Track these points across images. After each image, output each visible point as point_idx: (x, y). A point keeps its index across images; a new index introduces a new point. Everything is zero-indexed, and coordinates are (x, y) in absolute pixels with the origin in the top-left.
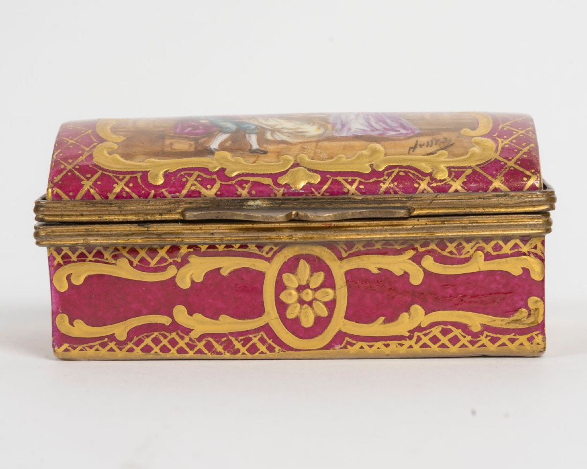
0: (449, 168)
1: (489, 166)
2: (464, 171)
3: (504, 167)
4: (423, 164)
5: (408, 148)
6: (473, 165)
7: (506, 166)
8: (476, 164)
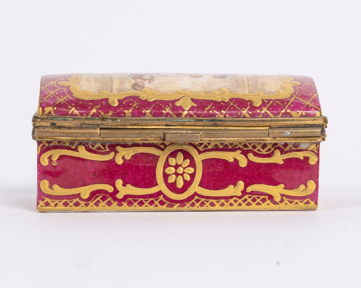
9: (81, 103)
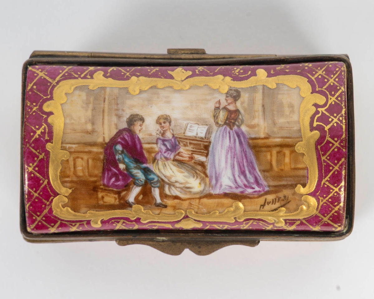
0: (285, 220)
1: (312, 219)
2: (295, 222)
3: (321, 221)
4: (270, 218)
5: (260, 206)
6: (301, 218)
7: (323, 221)
8: (303, 218)
9: (298, 71)
